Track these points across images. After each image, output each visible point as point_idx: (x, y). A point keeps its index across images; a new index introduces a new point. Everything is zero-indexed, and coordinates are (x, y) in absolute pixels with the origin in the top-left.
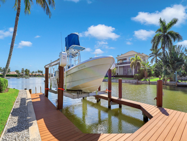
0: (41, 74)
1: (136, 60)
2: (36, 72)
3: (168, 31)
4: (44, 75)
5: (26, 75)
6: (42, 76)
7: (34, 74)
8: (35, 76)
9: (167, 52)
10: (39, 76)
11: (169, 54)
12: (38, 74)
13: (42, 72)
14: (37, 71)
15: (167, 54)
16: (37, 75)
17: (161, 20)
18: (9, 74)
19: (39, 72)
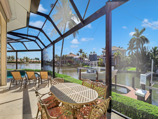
0: (38, 61)
1: (118, 55)
2: (34, 59)
3: (140, 36)
4: (41, 62)
5: (27, 61)
6: (39, 62)
7: (32, 61)
8: (33, 62)
9: (139, 51)
10: (36, 62)
11: (140, 52)
12: (35, 60)
13: (38, 59)
15: (139, 52)
16: (35, 62)
17: (135, 29)
18: (14, 61)
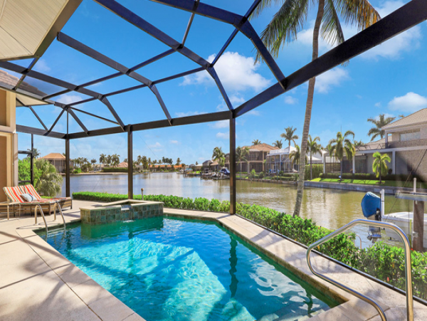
0: (168, 165)
2: (160, 161)
5: (145, 167)
7: (157, 165)
8: (159, 169)
10: (165, 169)
12: (163, 164)
13: (170, 162)
14: (161, 159)
16: (163, 168)
18: (118, 167)
19: (166, 160)
